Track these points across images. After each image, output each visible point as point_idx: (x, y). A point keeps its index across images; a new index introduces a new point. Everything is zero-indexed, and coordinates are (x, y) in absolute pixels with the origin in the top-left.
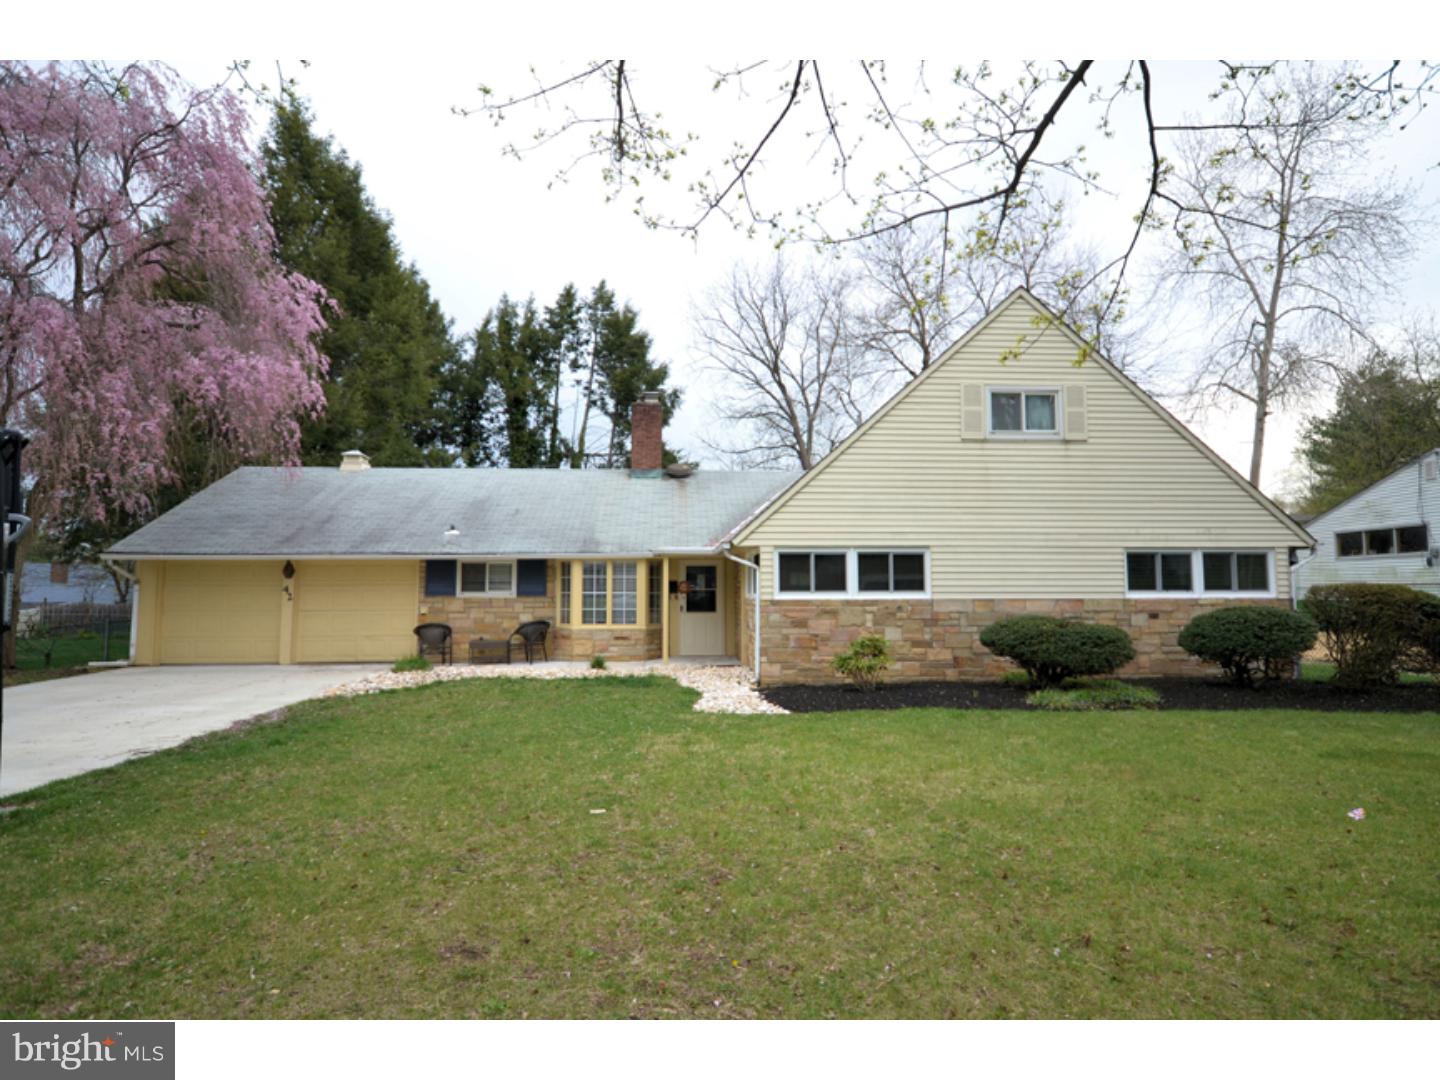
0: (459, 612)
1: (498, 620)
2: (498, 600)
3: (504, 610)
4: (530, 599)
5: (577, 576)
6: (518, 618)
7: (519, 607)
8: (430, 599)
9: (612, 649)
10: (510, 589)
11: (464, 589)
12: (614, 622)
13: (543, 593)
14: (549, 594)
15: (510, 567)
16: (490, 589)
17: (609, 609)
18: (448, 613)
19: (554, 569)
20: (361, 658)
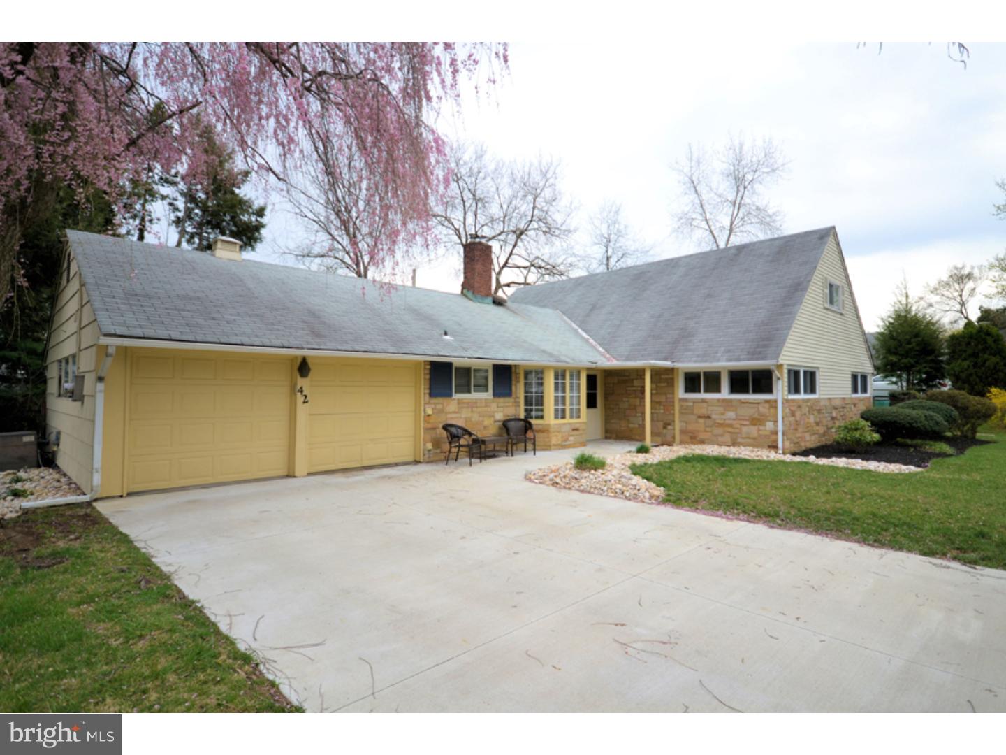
0: (455, 412)
1: (481, 419)
2: (481, 400)
3: (486, 409)
4: (502, 400)
5: (550, 381)
6: (493, 416)
7: (494, 407)
8: (434, 400)
9: (571, 438)
10: (487, 391)
11: (456, 392)
12: (572, 417)
13: (509, 394)
14: (514, 396)
15: (487, 371)
16: (475, 391)
17: (568, 407)
18: (447, 413)
19: (517, 374)
20: (366, 463)
